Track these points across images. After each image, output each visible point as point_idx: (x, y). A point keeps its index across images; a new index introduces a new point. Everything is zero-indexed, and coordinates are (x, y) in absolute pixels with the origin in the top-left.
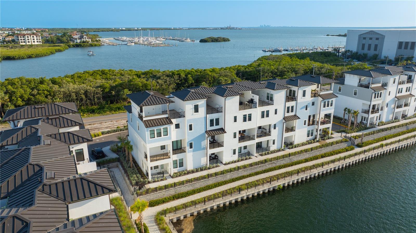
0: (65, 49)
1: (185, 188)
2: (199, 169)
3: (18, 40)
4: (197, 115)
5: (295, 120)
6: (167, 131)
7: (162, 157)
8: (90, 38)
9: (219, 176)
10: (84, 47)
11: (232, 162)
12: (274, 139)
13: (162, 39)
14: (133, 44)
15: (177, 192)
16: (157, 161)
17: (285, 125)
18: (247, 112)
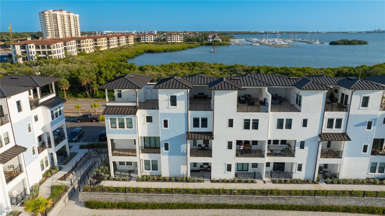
0: (197, 47)
1: (138, 197)
2: (173, 179)
3: (167, 38)
4: (173, 110)
5: (343, 141)
6: (132, 123)
7: (127, 153)
8: (221, 38)
9: (188, 195)
10: (214, 45)
11: (223, 181)
12: (300, 163)
13: (290, 41)
14: (258, 44)
15: (128, 199)
16: (120, 156)
17: (320, 146)
18: (251, 116)
